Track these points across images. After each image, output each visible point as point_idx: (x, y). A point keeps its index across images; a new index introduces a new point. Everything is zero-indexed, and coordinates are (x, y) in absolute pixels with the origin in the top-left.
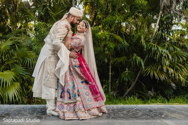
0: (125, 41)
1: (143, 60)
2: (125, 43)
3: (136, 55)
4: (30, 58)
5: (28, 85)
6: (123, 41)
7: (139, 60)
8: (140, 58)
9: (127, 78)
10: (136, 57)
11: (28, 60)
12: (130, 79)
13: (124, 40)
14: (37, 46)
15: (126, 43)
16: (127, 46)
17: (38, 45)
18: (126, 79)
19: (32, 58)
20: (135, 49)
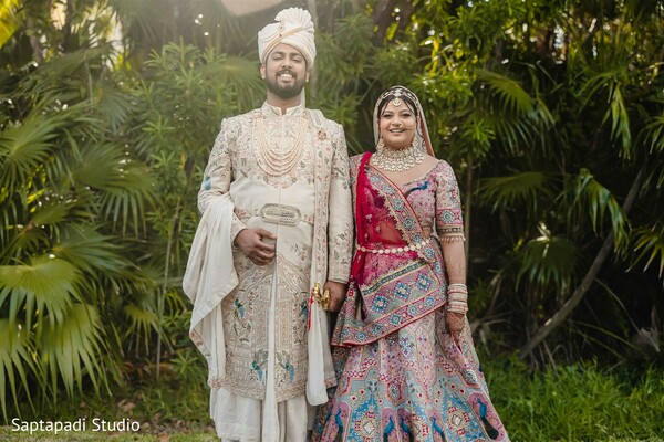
0: (540, 102)
1: (621, 204)
2: (539, 115)
3: (589, 177)
4: (129, 192)
5: (125, 303)
6: (535, 107)
7: (602, 201)
8: (607, 192)
9: (546, 271)
10: (591, 187)
11: (122, 200)
12: (556, 278)
13: (535, 96)
14: (167, 157)
15: (544, 112)
16: (550, 123)
17: (170, 152)
18: (541, 278)
19: (138, 193)
20: (583, 136)
